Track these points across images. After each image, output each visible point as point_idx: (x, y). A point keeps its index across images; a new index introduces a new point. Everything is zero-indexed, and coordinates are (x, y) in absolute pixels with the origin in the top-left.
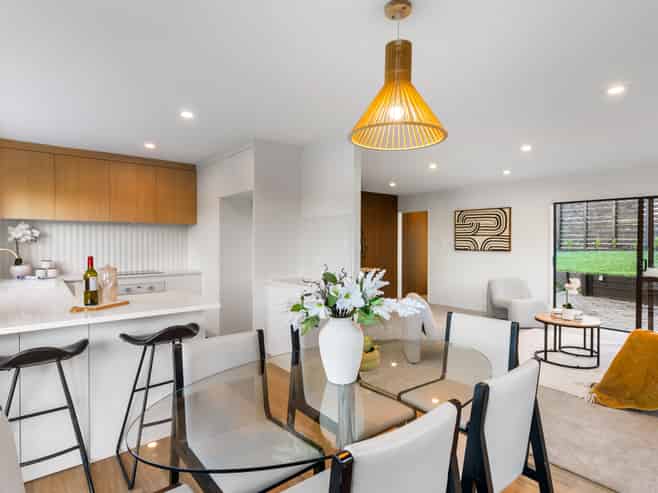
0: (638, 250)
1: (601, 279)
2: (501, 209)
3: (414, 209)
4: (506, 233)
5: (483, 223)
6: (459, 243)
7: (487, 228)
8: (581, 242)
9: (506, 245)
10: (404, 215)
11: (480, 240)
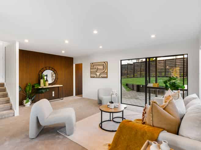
0: (146, 77)
1: (141, 86)
2: (104, 62)
3: (79, 62)
4: (106, 71)
5: (99, 67)
6: (92, 75)
7: (100, 69)
8: (139, 75)
9: (106, 75)
10: (76, 65)
11: (98, 74)
